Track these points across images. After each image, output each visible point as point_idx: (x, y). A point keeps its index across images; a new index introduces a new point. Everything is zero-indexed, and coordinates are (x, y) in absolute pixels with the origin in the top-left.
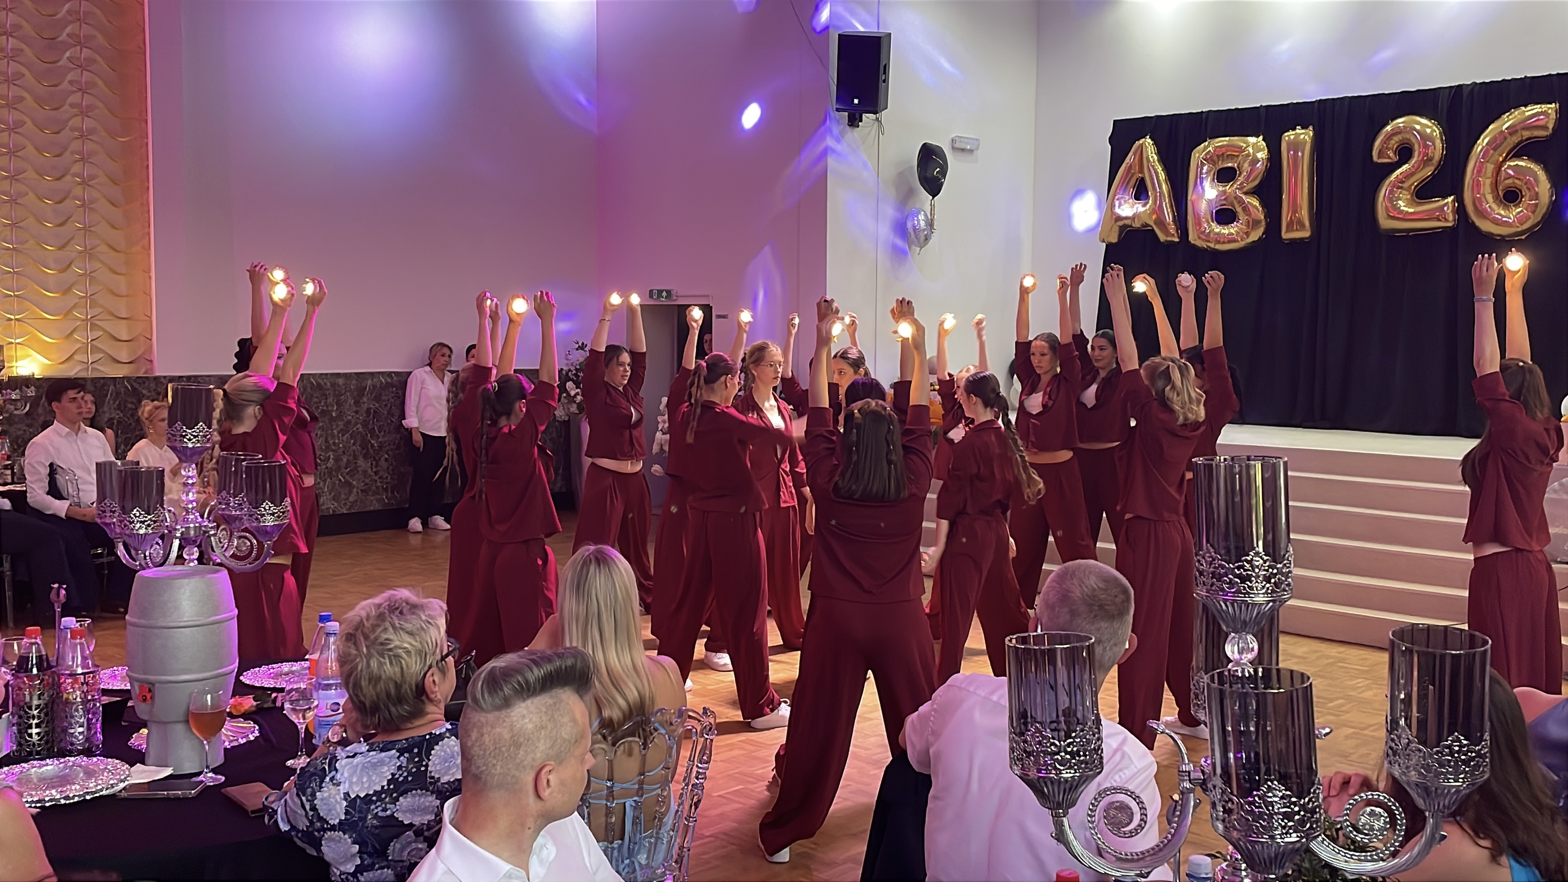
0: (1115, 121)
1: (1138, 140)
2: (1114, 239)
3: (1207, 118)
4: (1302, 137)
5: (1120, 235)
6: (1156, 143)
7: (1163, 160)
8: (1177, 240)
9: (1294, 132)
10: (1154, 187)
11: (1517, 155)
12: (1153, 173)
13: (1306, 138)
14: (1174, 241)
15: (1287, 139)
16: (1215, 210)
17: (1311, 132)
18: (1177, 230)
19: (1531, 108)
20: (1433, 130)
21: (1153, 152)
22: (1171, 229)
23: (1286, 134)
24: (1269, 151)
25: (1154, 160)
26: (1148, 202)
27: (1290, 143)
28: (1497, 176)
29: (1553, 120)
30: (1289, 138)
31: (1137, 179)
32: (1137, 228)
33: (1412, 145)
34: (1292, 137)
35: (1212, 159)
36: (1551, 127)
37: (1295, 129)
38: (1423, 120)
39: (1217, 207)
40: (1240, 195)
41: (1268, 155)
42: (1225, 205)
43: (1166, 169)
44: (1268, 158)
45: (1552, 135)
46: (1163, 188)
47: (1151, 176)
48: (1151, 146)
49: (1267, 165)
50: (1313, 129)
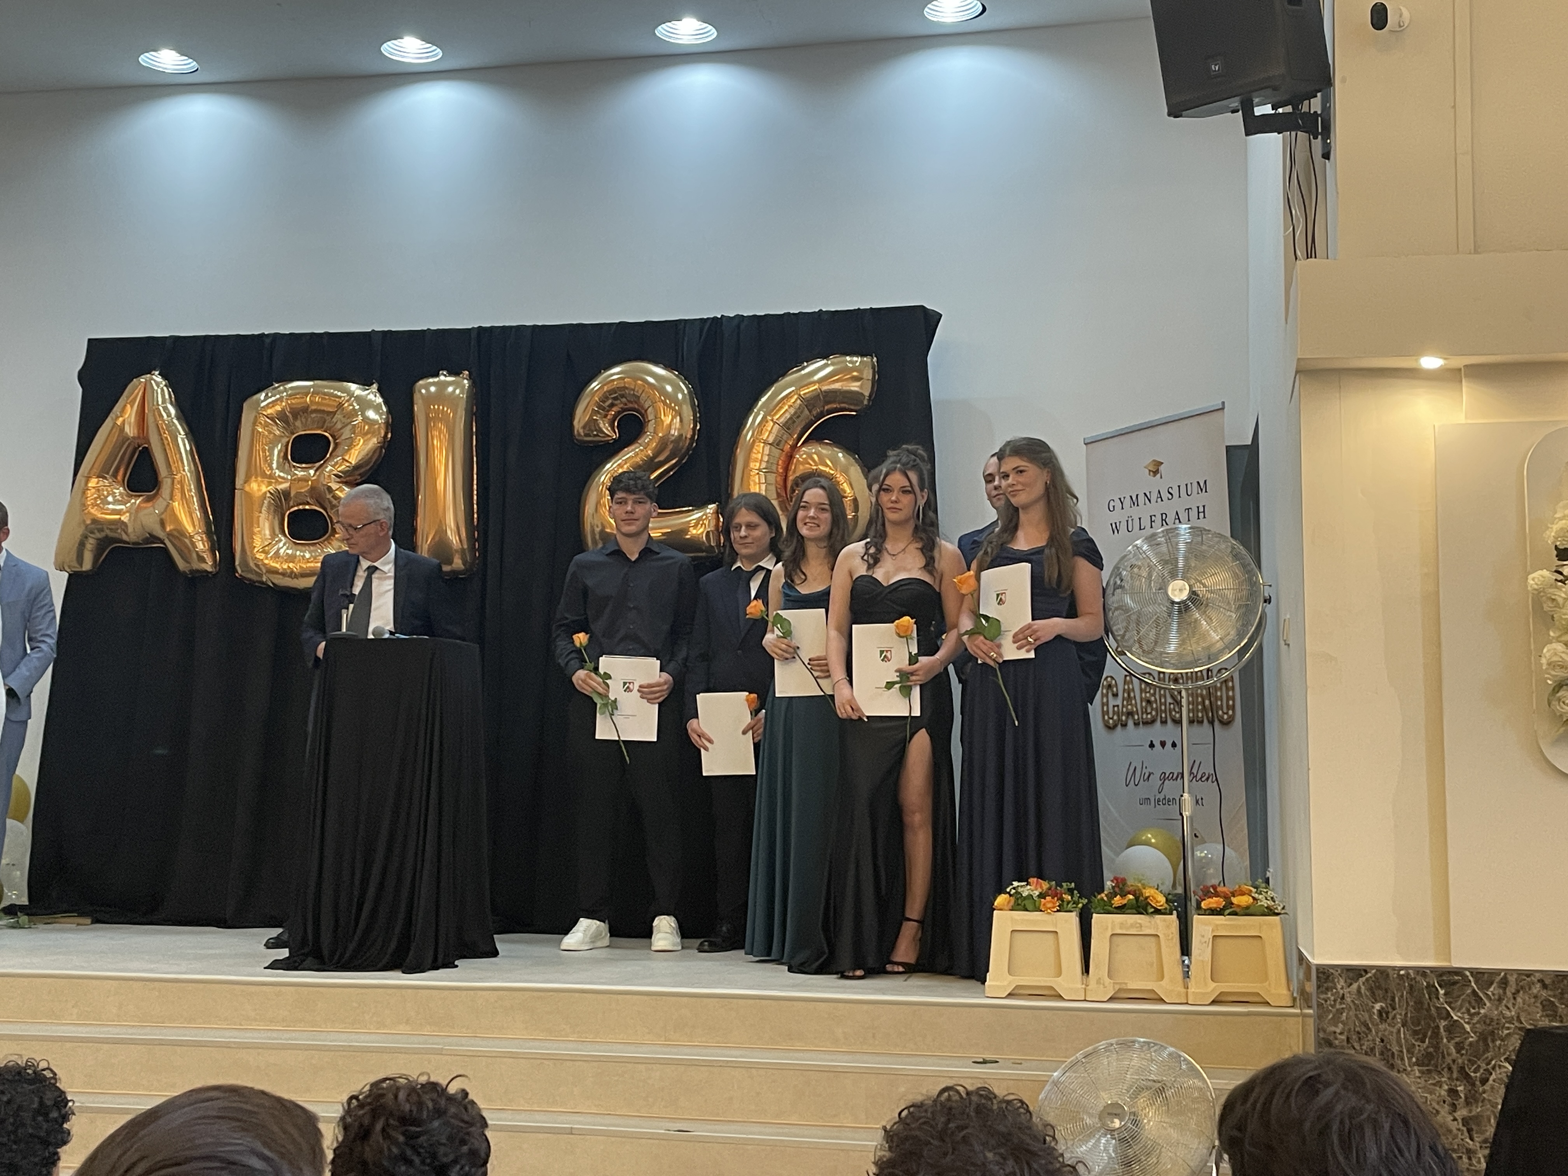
0: (91, 341)
1: (137, 377)
2: (86, 564)
3: (272, 345)
5: (98, 557)
6: (171, 384)
7: (185, 415)
9: (436, 380)
10: (169, 466)
11: (817, 437)
12: (167, 438)
13: (458, 391)
14: (206, 571)
15: (423, 391)
16: (288, 513)
17: (466, 382)
18: (212, 550)
19: (836, 360)
20: (677, 388)
21: (168, 401)
22: (200, 546)
23: (421, 382)
24: (389, 411)
25: (169, 415)
26: (157, 493)
27: (430, 399)
28: (786, 469)
29: (870, 383)
30: (428, 390)
31: (135, 449)
32: (134, 544)
33: (643, 411)
34: (433, 389)
35: (282, 417)
36: (867, 394)
37: (437, 375)
38: (660, 371)
39: (292, 507)
40: (334, 486)
41: (387, 418)
42: (308, 504)
43: (193, 433)
44: (387, 423)
45: (868, 407)
46: (186, 468)
47: (163, 444)
48: (162, 390)
49: (386, 435)
50: (470, 377)
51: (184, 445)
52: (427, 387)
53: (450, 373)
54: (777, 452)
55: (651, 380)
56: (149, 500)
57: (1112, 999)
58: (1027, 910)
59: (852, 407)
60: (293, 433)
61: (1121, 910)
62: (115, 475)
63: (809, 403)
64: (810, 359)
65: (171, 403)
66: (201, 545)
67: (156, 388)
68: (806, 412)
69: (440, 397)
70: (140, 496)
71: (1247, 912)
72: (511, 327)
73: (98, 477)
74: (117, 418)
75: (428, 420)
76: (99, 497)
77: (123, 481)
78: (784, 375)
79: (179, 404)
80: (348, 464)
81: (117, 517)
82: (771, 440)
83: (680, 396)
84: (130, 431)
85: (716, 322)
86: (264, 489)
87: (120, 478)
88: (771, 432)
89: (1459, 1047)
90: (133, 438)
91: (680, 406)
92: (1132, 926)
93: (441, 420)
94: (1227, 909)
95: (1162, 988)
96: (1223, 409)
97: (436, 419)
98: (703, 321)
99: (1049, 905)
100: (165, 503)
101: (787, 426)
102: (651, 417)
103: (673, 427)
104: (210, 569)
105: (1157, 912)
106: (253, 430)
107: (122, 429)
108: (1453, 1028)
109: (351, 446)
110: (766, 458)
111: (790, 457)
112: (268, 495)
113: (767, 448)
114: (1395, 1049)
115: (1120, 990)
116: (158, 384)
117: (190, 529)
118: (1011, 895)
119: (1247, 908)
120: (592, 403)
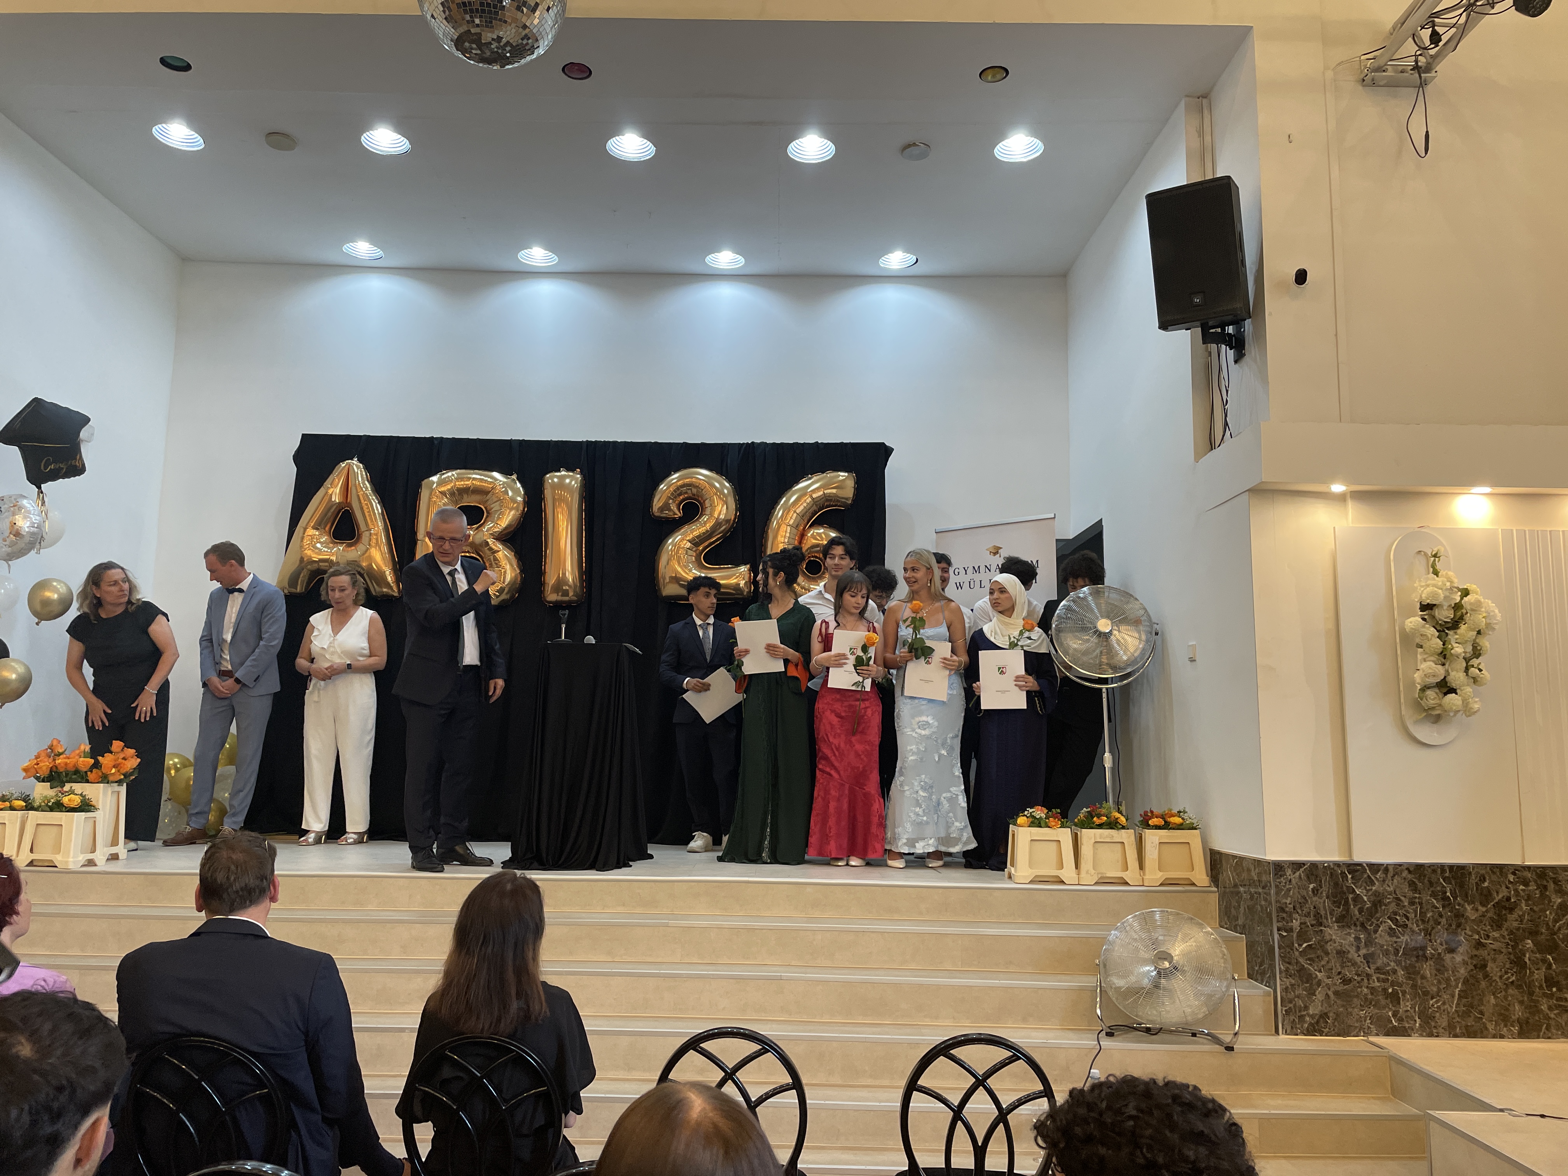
0: (303, 434)
1: (343, 461)
2: (299, 589)
3: (438, 445)
4: (568, 481)
5: (308, 583)
6: (367, 468)
8: (396, 594)
9: (558, 474)
10: (367, 524)
11: (818, 523)
12: (364, 504)
13: (573, 483)
14: (391, 596)
15: (550, 481)
17: (579, 476)
18: (397, 581)
19: (830, 474)
20: (723, 486)
21: (365, 479)
22: (389, 579)
23: (548, 476)
24: (526, 493)
25: (366, 488)
26: (357, 542)
27: (554, 486)
29: (852, 490)
30: (553, 481)
31: (340, 511)
33: (702, 500)
34: (556, 480)
35: (452, 493)
36: (851, 497)
37: (559, 471)
38: (710, 474)
40: (490, 541)
41: (525, 497)
42: (468, 552)
43: (383, 502)
44: (524, 500)
45: (852, 506)
46: (379, 524)
47: (362, 508)
48: (361, 471)
49: (524, 509)
50: (581, 473)
51: (377, 508)
52: (553, 478)
53: (568, 470)
54: (795, 531)
55: (704, 479)
56: (351, 545)
57: (1096, 883)
58: (1041, 827)
59: (842, 505)
61: (1100, 826)
62: (324, 529)
63: (816, 500)
64: (814, 473)
65: (368, 481)
67: (356, 470)
68: (813, 507)
69: (561, 485)
70: (344, 543)
71: (1180, 827)
72: (609, 442)
73: (312, 530)
74: (327, 489)
75: (554, 500)
76: (312, 543)
77: (330, 533)
78: (795, 482)
79: (372, 482)
80: (498, 528)
81: (328, 557)
82: (791, 522)
83: (726, 491)
84: (336, 499)
85: (749, 446)
87: (327, 529)
88: (792, 518)
89: (1361, 911)
90: (339, 503)
91: (726, 499)
92: (1107, 837)
93: (563, 501)
94: (1167, 826)
95: (1126, 876)
96: (1054, 518)
97: (559, 500)
98: (740, 445)
99: (1053, 824)
100: (363, 548)
101: (802, 516)
102: (709, 503)
103: (723, 511)
105: (1123, 828)
106: (429, 501)
107: (330, 497)
108: (1357, 899)
109: (498, 517)
110: (788, 535)
111: (802, 536)
113: (789, 528)
114: (1323, 913)
115: (1101, 878)
116: (358, 467)
117: (380, 564)
118: (1027, 817)
119: (1182, 824)
120: (664, 495)
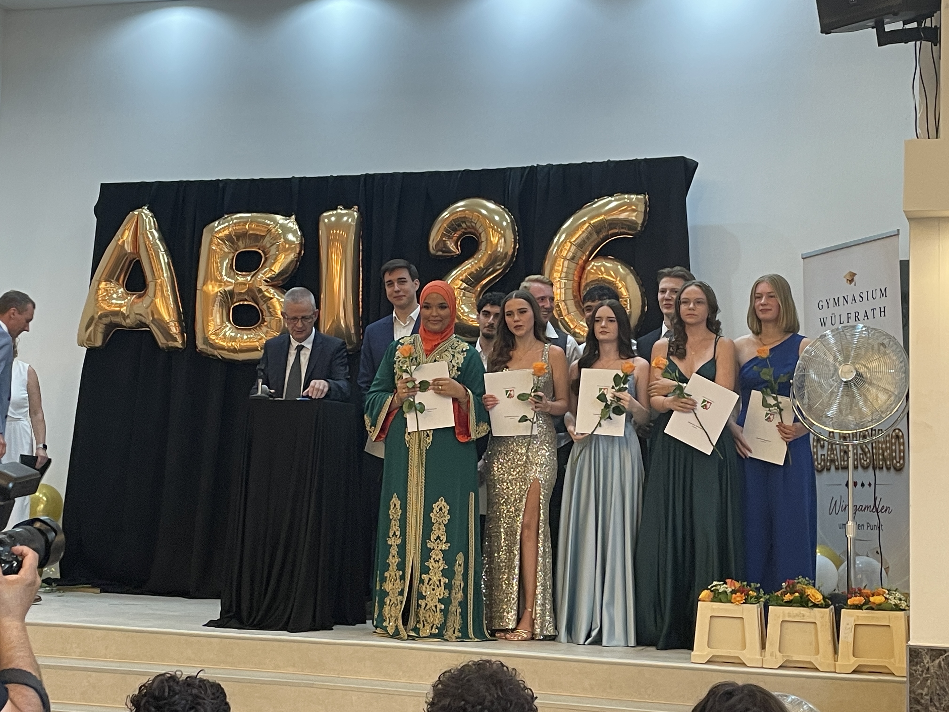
0: (103, 185)
1: (133, 210)
2: (99, 343)
3: (224, 188)
5: (106, 337)
6: (155, 216)
7: (165, 238)
9: (335, 212)
10: (153, 274)
12: (152, 254)
13: (350, 220)
14: (178, 348)
15: (326, 220)
16: (233, 306)
17: (355, 213)
18: (181, 333)
19: (617, 197)
20: (503, 218)
21: (153, 227)
23: (325, 214)
24: (303, 235)
25: (153, 236)
26: (145, 293)
27: (330, 227)
28: (580, 278)
29: (643, 214)
30: (329, 220)
31: (131, 262)
32: (129, 328)
33: (478, 235)
34: (332, 219)
35: (229, 238)
36: (640, 222)
37: (336, 209)
38: (491, 205)
39: (235, 303)
40: (263, 288)
41: (301, 240)
42: (246, 300)
43: (170, 251)
44: (301, 244)
45: (642, 232)
46: (165, 275)
47: (150, 258)
48: (149, 219)
49: (300, 252)
50: (359, 210)
51: (164, 258)
52: (329, 218)
53: (345, 208)
54: (573, 265)
55: (484, 212)
56: (140, 297)
57: (781, 667)
58: (722, 602)
59: (629, 232)
60: (237, 251)
61: (789, 603)
62: (118, 280)
63: (597, 228)
64: (600, 196)
65: (155, 229)
66: (174, 330)
67: (145, 218)
68: (595, 236)
69: (338, 224)
70: (134, 294)
71: (880, 607)
72: (388, 174)
73: (106, 281)
74: (119, 240)
75: (329, 240)
76: (107, 294)
77: (123, 283)
78: (580, 208)
79: (160, 230)
80: (273, 273)
81: (118, 309)
82: (569, 257)
83: (505, 224)
84: (128, 248)
85: (533, 170)
86: (216, 289)
87: (121, 281)
88: (568, 250)
90: (130, 253)
91: (505, 231)
92: (797, 615)
93: (338, 241)
94: (867, 606)
95: (817, 661)
96: (898, 235)
97: (335, 240)
98: (523, 170)
99: (738, 599)
100: (150, 300)
101: (581, 246)
102: (483, 239)
103: (499, 246)
104: (180, 346)
105: (815, 606)
106: (210, 248)
107: (123, 246)
109: (275, 260)
110: (565, 270)
111: (583, 268)
112: (219, 294)
113: (566, 263)
115: (787, 661)
116: (147, 216)
117: (167, 318)
118: (711, 591)
119: (880, 604)
120: (442, 229)
